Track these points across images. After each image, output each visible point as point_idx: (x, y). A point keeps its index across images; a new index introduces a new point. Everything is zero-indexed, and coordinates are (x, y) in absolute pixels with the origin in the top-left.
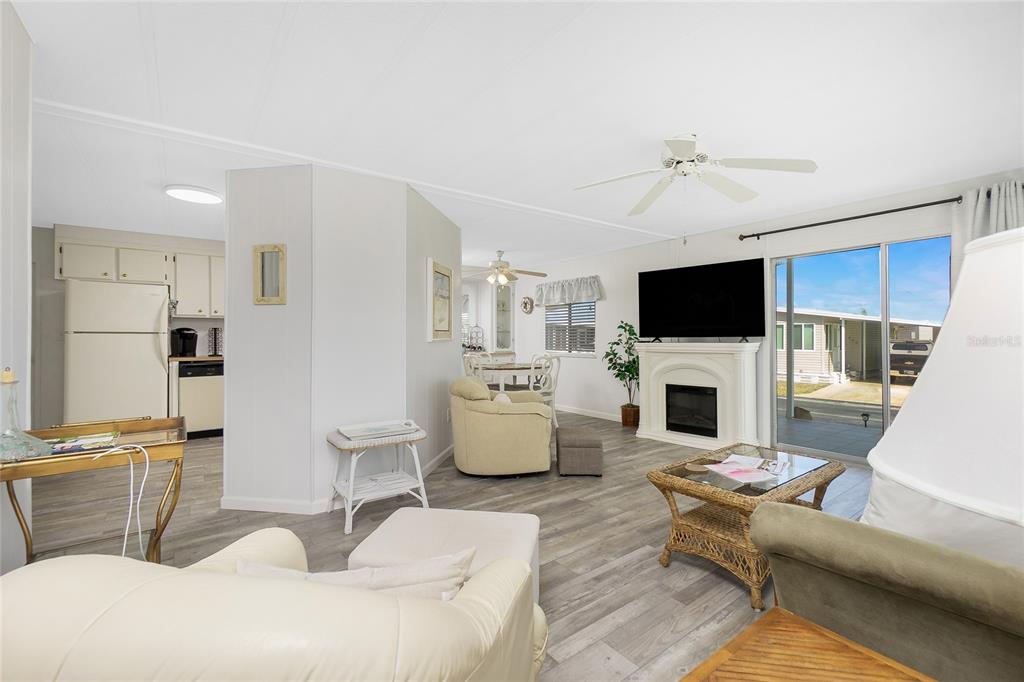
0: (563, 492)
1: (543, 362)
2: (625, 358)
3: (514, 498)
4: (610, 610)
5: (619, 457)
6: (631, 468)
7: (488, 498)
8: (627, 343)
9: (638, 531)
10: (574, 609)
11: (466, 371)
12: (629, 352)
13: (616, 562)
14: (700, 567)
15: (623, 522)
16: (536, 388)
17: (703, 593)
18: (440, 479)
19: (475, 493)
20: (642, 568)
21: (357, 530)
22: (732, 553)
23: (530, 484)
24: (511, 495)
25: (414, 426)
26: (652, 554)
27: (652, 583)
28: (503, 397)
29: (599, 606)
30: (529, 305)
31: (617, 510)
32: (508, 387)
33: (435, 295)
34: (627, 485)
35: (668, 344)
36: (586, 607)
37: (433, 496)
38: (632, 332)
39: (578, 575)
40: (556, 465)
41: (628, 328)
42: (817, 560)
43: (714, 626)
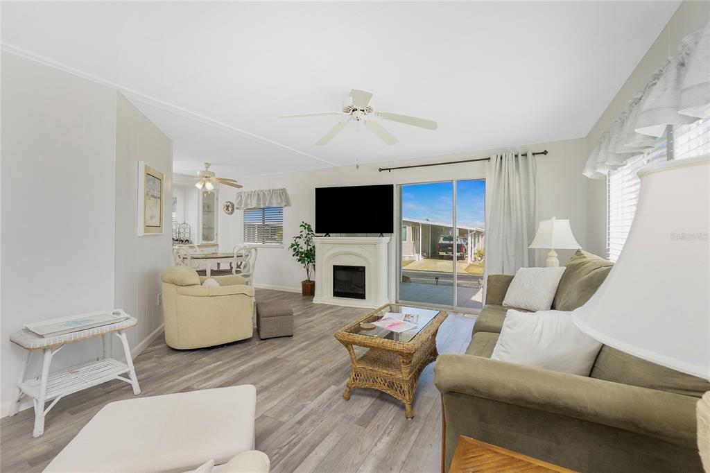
0: (264, 353)
1: (243, 252)
2: (305, 248)
3: (223, 364)
4: (313, 447)
5: (303, 320)
6: (313, 327)
7: (198, 369)
8: (306, 237)
9: (324, 375)
10: (284, 455)
11: (175, 259)
12: (307, 243)
13: (312, 405)
14: (369, 396)
15: (313, 370)
16: (237, 272)
17: (375, 414)
18: (150, 358)
19: (186, 366)
20: (330, 406)
21: (49, 430)
22: (393, 383)
23: (236, 351)
24: (219, 363)
25: (124, 314)
26: (337, 392)
27: (340, 417)
28: (211, 281)
29: (303, 446)
30: (230, 208)
31: (308, 361)
32: (214, 273)
33: (147, 194)
34: (312, 341)
35: (335, 238)
36: (294, 450)
37: (143, 376)
38: (310, 230)
39: (284, 423)
40: (257, 331)
41: (307, 227)
42: (482, 393)
43: (386, 439)
